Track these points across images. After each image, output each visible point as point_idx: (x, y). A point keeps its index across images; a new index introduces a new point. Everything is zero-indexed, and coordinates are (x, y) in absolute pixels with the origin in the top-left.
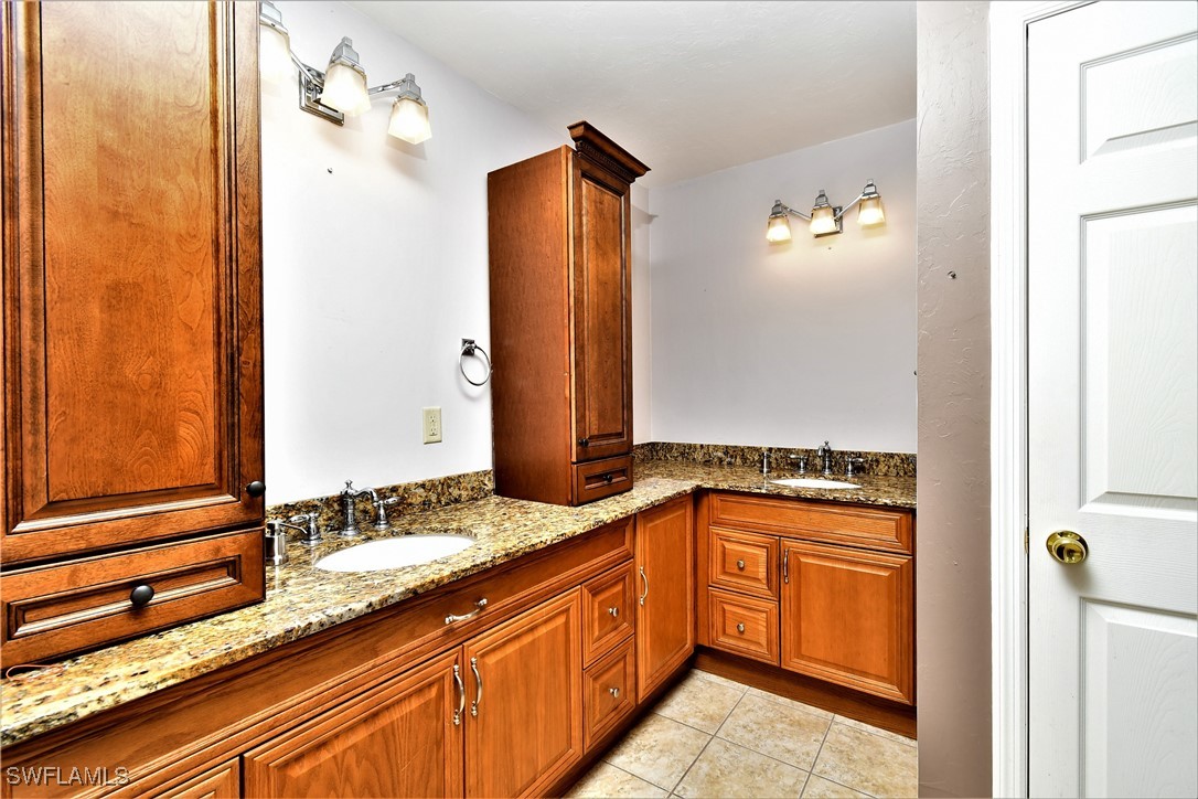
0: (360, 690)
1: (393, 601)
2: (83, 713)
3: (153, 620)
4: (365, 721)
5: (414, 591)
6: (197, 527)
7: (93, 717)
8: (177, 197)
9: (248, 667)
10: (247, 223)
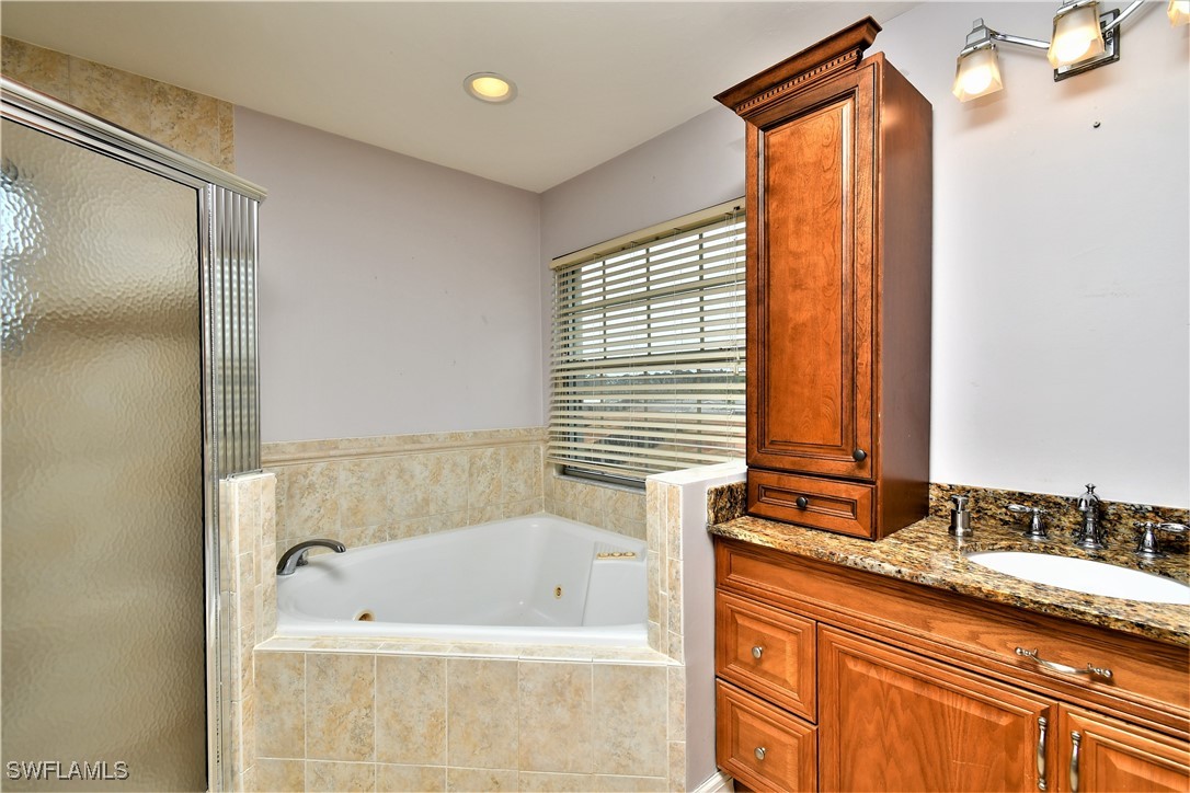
0: (910, 647)
1: (925, 582)
2: (740, 538)
3: (808, 519)
4: (915, 678)
5: (953, 587)
6: (833, 472)
7: (742, 542)
8: (822, 263)
9: (819, 566)
10: (863, 262)
